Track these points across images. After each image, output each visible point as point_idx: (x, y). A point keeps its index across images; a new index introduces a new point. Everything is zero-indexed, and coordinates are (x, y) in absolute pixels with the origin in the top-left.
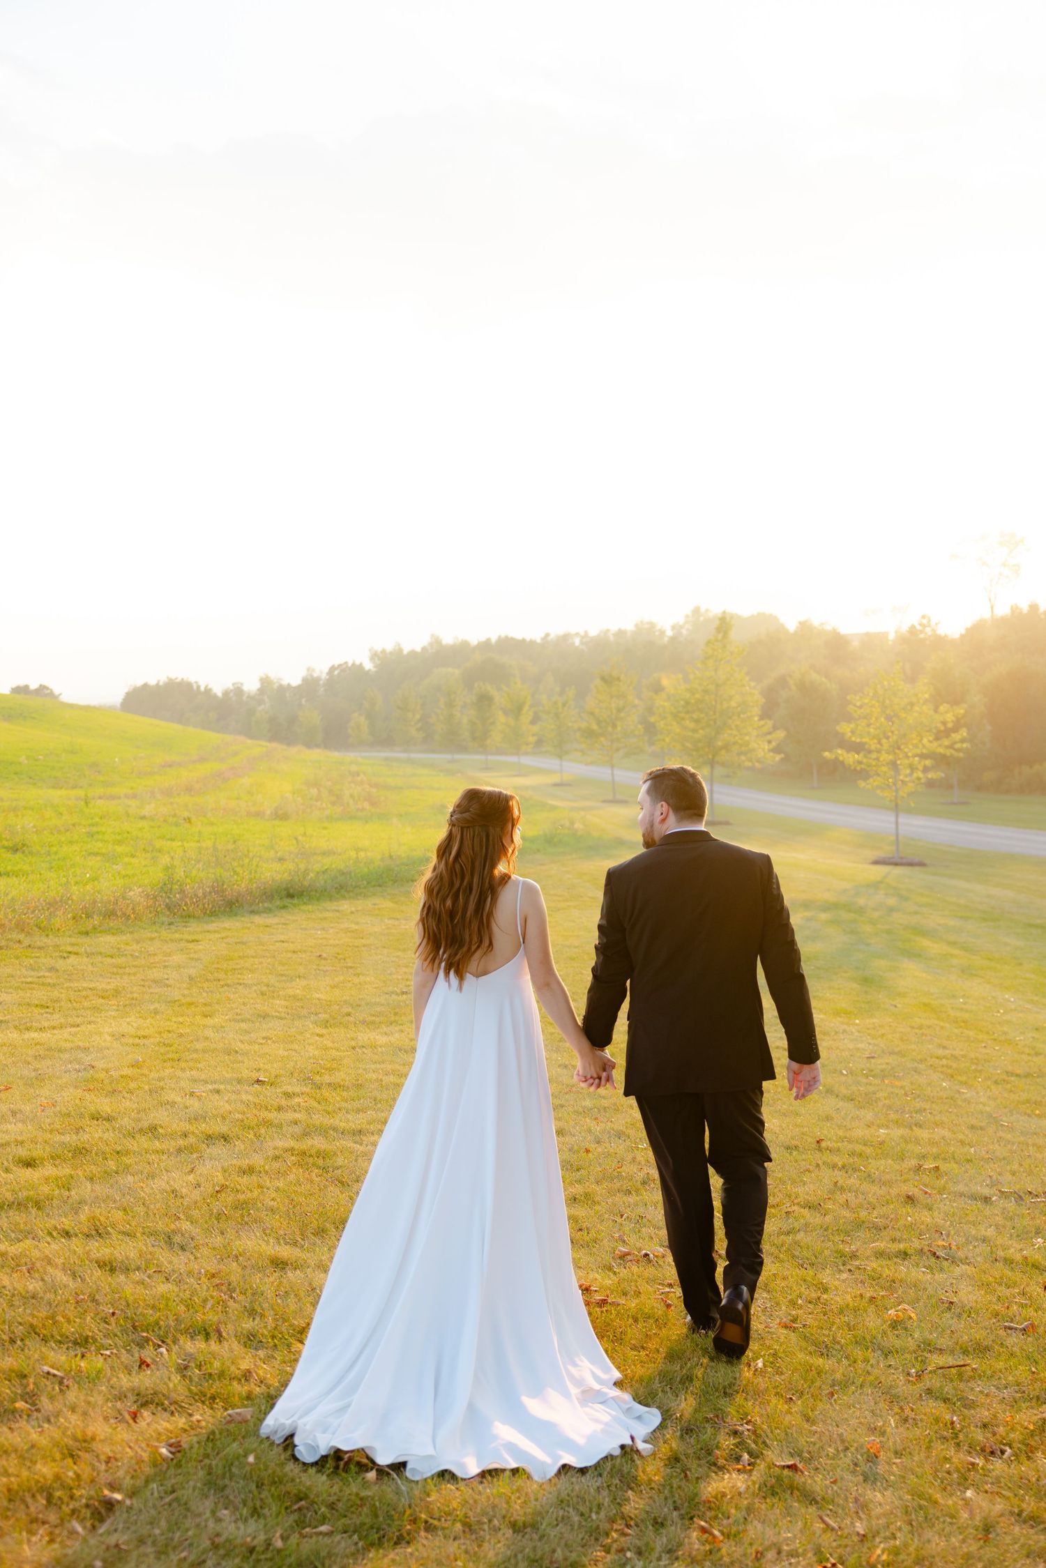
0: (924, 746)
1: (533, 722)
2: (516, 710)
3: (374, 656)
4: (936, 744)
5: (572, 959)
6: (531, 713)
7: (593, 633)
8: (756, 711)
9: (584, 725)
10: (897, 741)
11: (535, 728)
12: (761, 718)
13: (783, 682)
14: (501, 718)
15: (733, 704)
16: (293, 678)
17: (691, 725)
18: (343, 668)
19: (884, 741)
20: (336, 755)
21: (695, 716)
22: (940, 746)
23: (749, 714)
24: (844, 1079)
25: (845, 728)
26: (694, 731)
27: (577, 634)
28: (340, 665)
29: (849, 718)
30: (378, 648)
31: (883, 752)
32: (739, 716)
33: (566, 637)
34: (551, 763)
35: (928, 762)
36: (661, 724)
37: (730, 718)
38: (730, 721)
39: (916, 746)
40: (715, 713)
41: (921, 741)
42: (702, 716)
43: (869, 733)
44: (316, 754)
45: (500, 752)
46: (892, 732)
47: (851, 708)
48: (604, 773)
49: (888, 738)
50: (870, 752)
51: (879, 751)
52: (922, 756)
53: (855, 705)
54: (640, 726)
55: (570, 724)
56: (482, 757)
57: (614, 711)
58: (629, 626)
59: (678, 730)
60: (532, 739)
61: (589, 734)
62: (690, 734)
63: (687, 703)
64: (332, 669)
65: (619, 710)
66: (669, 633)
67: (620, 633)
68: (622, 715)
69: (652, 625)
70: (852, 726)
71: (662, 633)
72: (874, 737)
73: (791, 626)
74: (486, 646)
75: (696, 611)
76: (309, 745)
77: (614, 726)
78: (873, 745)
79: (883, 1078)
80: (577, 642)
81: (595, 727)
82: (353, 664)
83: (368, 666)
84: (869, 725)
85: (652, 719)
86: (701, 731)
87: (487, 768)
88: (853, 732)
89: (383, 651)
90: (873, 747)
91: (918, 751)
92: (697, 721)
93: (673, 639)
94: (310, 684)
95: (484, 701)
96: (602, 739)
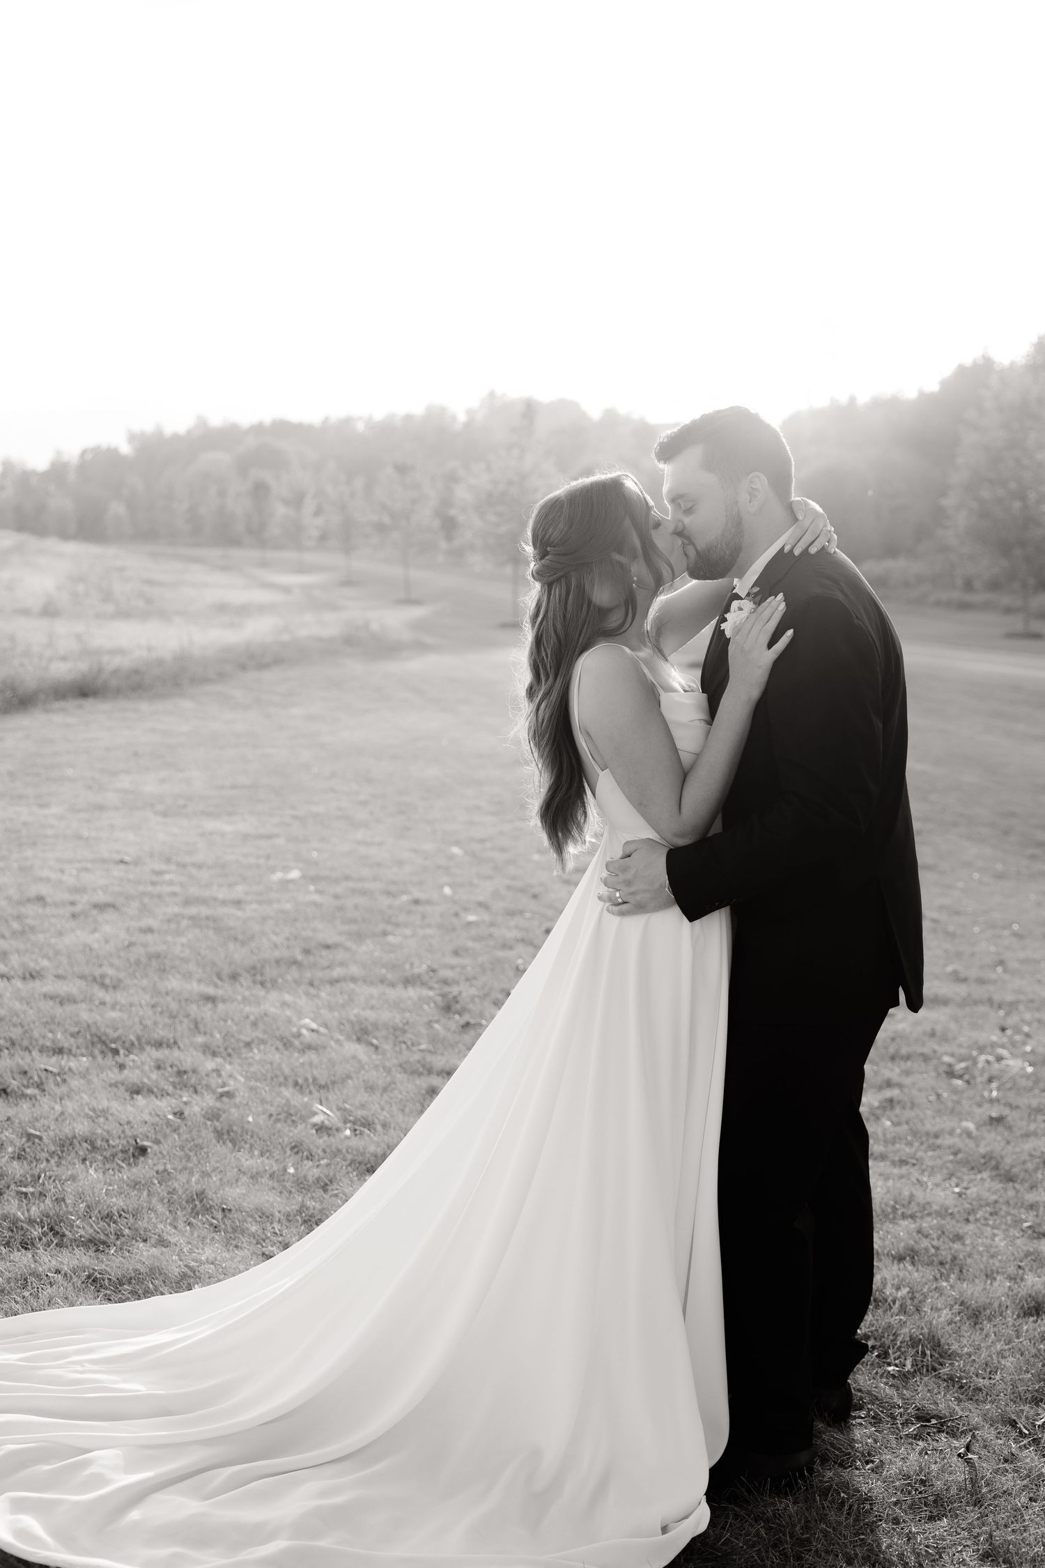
1: (317, 514)
2: (297, 500)
3: (132, 438)
6: (314, 504)
7: (379, 415)
9: (374, 518)
11: (319, 521)
14: (281, 509)
17: (495, 519)
18: (96, 451)
21: (498, 509)
26: (498, 525)
27: (360, 418)
28: (93, 449)
30: (136, 429)
33: (348, 421)
34: (338, 558)
36: (461, 518)
44: (71, 547)
48: (397, 571)
54: (436, 520)
55: (359, 517)
57: (408, 503)
58: (418, 409)
59: (480, 524)
60: (315, 533)
61: (381, 528)
62: (493, 529)
63: (491, 495)
64: (84, 452)
65: (413, 502)
66: (462, 418)
67: (408, 418)
68: (416, 507)
69: (443, 410)
71: (454, 418)
74: (258, 429)
75: (492, 394)
76: (64, 536)
77: (409, 519)
81: (386, 520)
82: (108, 448)
83: (125, 449)
85: (450, 512)
89: (142, 433)
93: (467, 425)
94: (59, 469)
95: (260, 491)
96: (396, 533)
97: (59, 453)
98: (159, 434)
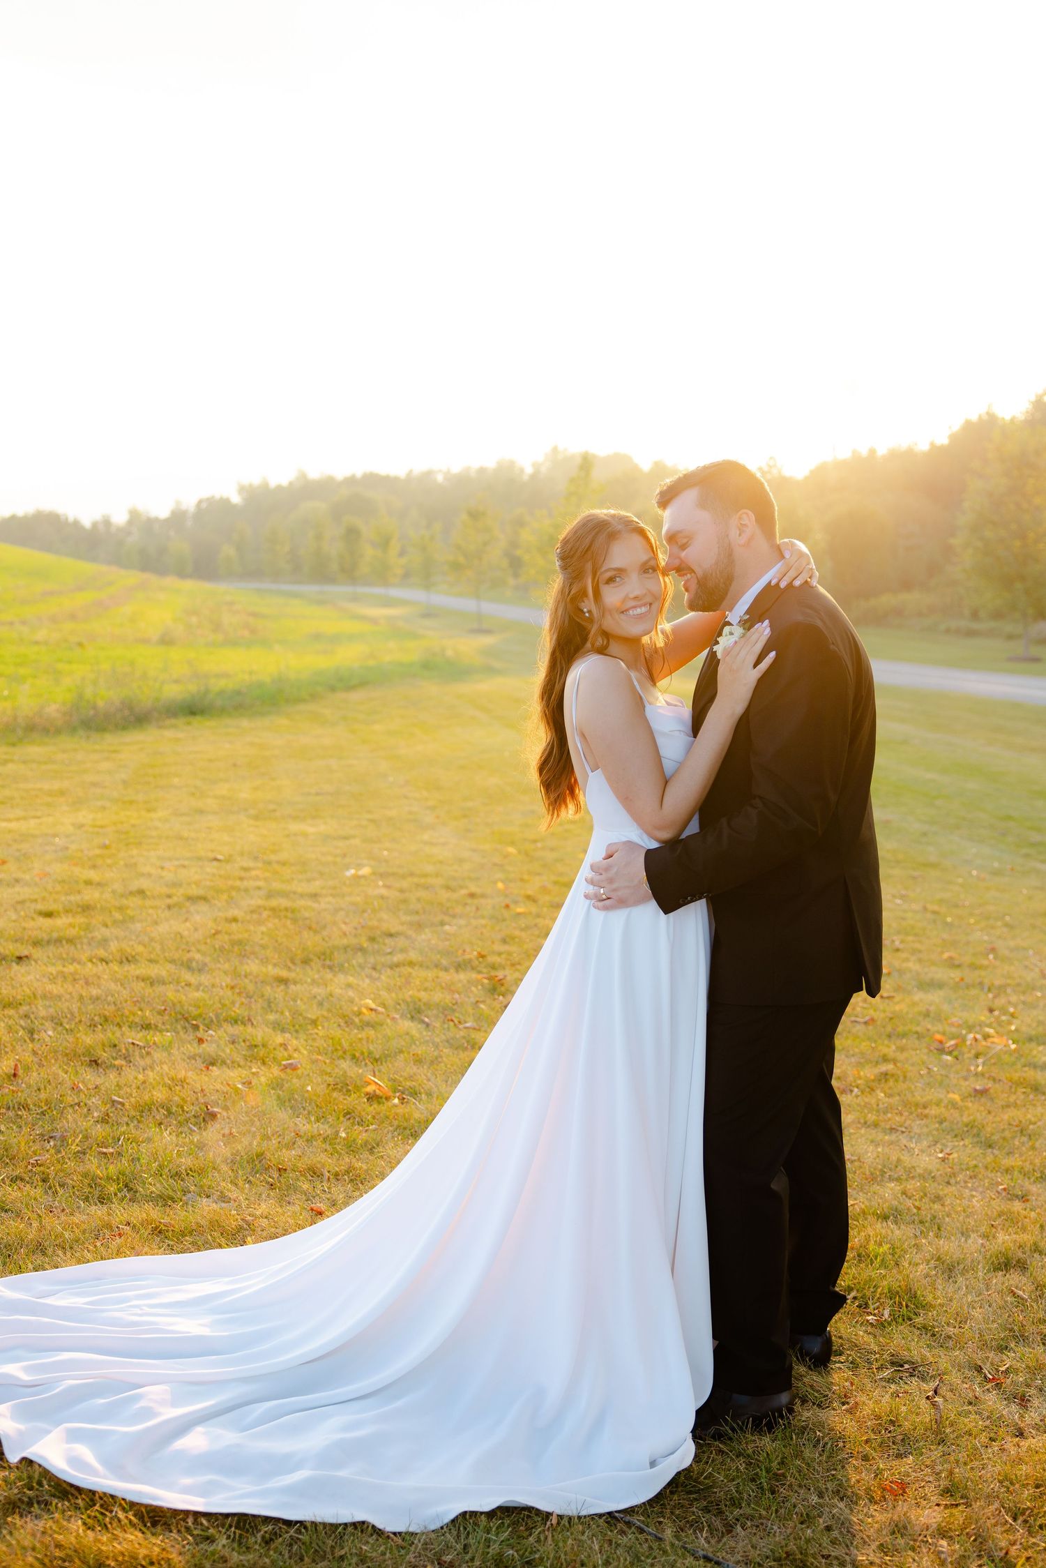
1: (401, 555)
2: (385, 543)
3: (242, 489)
6: (398, 547)
7: (456, 469)
9: (451, 558)
11: (403, 561)
14: (369, 551)
16: (161, 510)
18: (211, 501)
20: (207, 586)
27: (440, 471)
28: (208, 499)
30: (246, 482)
33: (429, 474)
34: (417, 594)
36: (526, 558)
44: (187, 584)
45: (368, 583)
48: (469, 605)
54: (504, 560)
55: (437, 557)
56: (348, 589)
57: (480, 545)
58: (490, 464)
60: (399, 571)
61: (456, 567)
64: (200, 502)
65: (484, 544)
66: (529, 470)
67: (482, 471)
68: (487, 548)
69: (512, 464)
71: (522, 470)
73: (646, 466)
74: (351, 481)
75: (555, 450)
76: (181, 574)
77: (480, 559)
80: (440, 478)
81: (461, 559)
82: (221, 498)
83: (236, 499)
85: (517, 553)
87: (355, 599)
89: (251, 485)
93: (533, 477)
94: (178, 517)
95: (352, 534)
96: (469, 571)
97: (178, 503)
98: (265, 486)
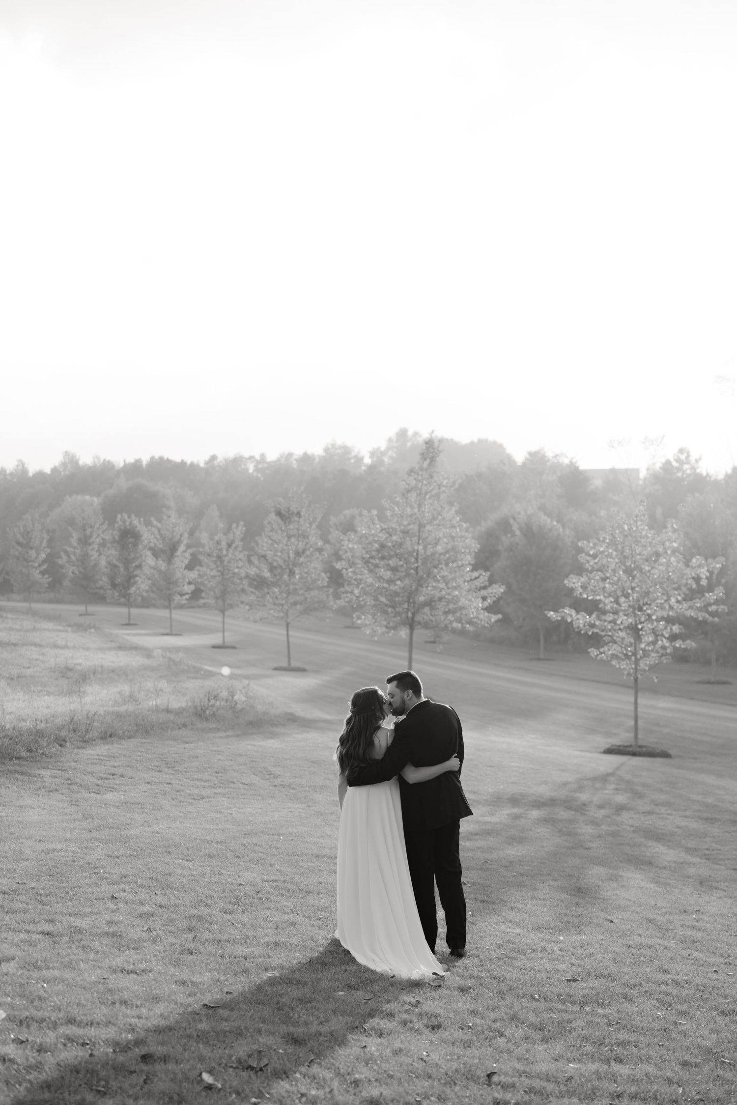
0: (671, 608)
1: (190, 567)
2: (169, 551)
4: (685, 605)
5: (211, 856)
6: (187, 555)
8: (469, 559)
9: (253, 571)
10: (638, 600)
11: (193, 575)
12: (475, 568)
13: (505, 525)
14: (150, 560)
15: (439, 548)
17: (388, 574)
19: (622, 600)
21: (392, 562)
22: (691, 607)
23: (460, 563)
24: (534, 1004)
25: (574, 582)
26: (390, 581)
27: (252, 458)
29: (580, 570)
31: (621, 614)
32: (447, 565)
33: (237, 461)
34: (212, 619)
35: (676, 628)
36: (349, 573)
37: (435, 567)
38: (435, 571)
39: (661, 607)
40: (417, 559)
41: (667, 600)
42: (401, 563)
43: (604, 588)
45: (146, 603)
46: (633, 589)
47: (582, 558)
49: (627, 596)
50: (604, 612)
51: (616, 612)
52: (669, 620)
53: (588, 554)
54: (323, 575)
55: (236, 570)
57: (292, 555)
59: (370, 580)
60: (188, 589)
61: (259, 583)
62: (386, 585)
63: (383, 546)
65: (298, 554)
66: (367, 461)
68: (302, 559)
70: (584, 579)
71: (359, 460)
72: (610, 595)
75: (402, 433)
77: (292, 573)
78: (608, 603)
79: (583, 1005)
80: (251, 467)
84: (604, 579)
85: (338, 566)
86: (399, 583)
88: (584, 587)
90: (608, 607)
91: (665, 614)
92: (394, 569)
93: (372, 468)
95: (128, 538)
96: (276, 590)
